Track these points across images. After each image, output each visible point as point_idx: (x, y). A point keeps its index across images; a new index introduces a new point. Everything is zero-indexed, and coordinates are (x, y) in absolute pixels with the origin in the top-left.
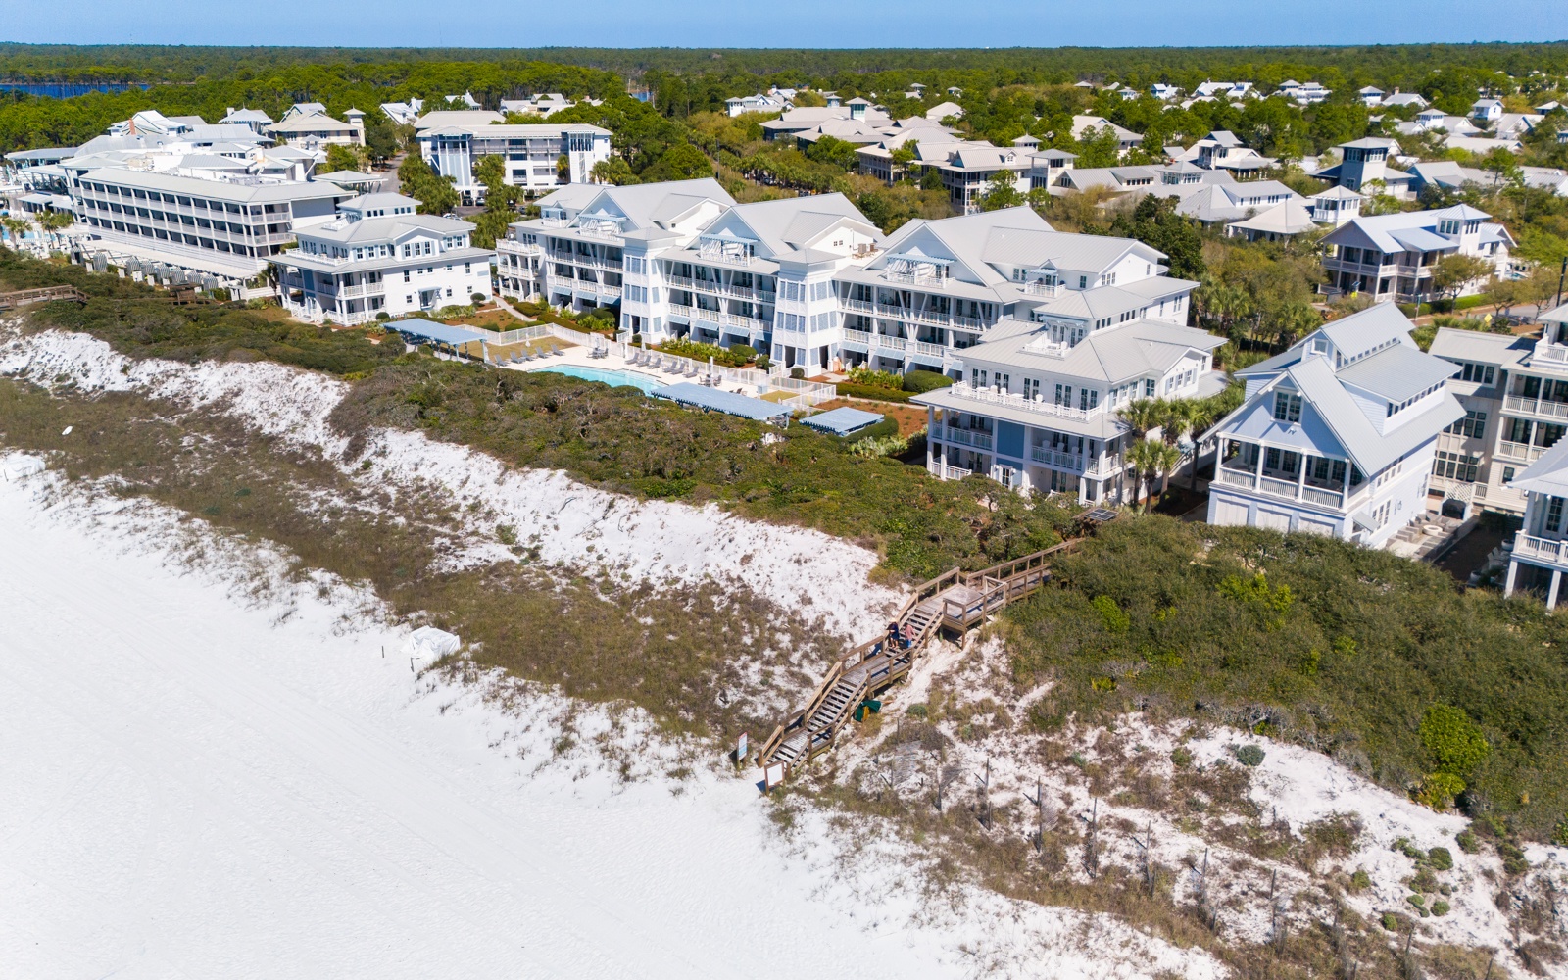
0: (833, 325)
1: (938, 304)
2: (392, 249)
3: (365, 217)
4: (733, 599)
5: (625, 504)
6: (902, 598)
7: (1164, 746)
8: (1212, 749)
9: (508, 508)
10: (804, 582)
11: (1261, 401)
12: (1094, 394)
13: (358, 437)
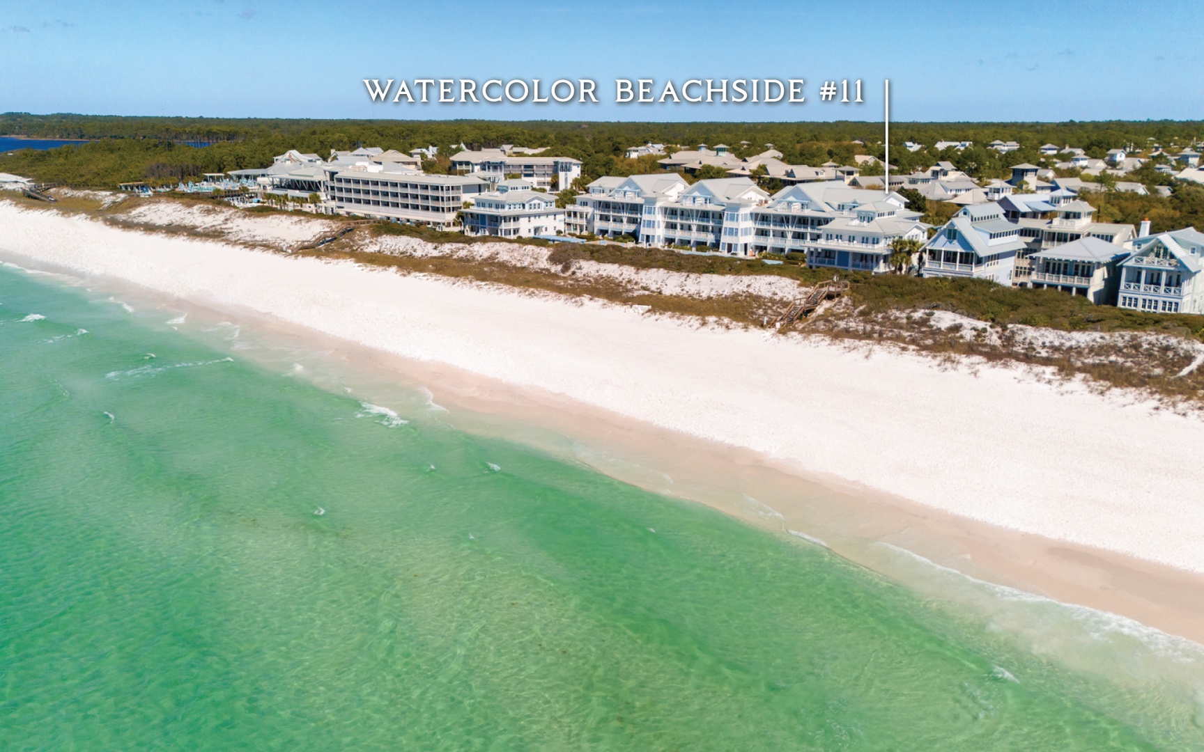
0: (750, 234)
1: (802, 221)
2: (524, 205)
3: (510, 191)
4: (746, 297)
5: (693, 276)
6: (811, 290)
7: (904, 315)
8: (918, 315)
9: (644, 281)
10: (773, 289)
11: (943, 233)
12: (878, 239)
13: (567, 263)
